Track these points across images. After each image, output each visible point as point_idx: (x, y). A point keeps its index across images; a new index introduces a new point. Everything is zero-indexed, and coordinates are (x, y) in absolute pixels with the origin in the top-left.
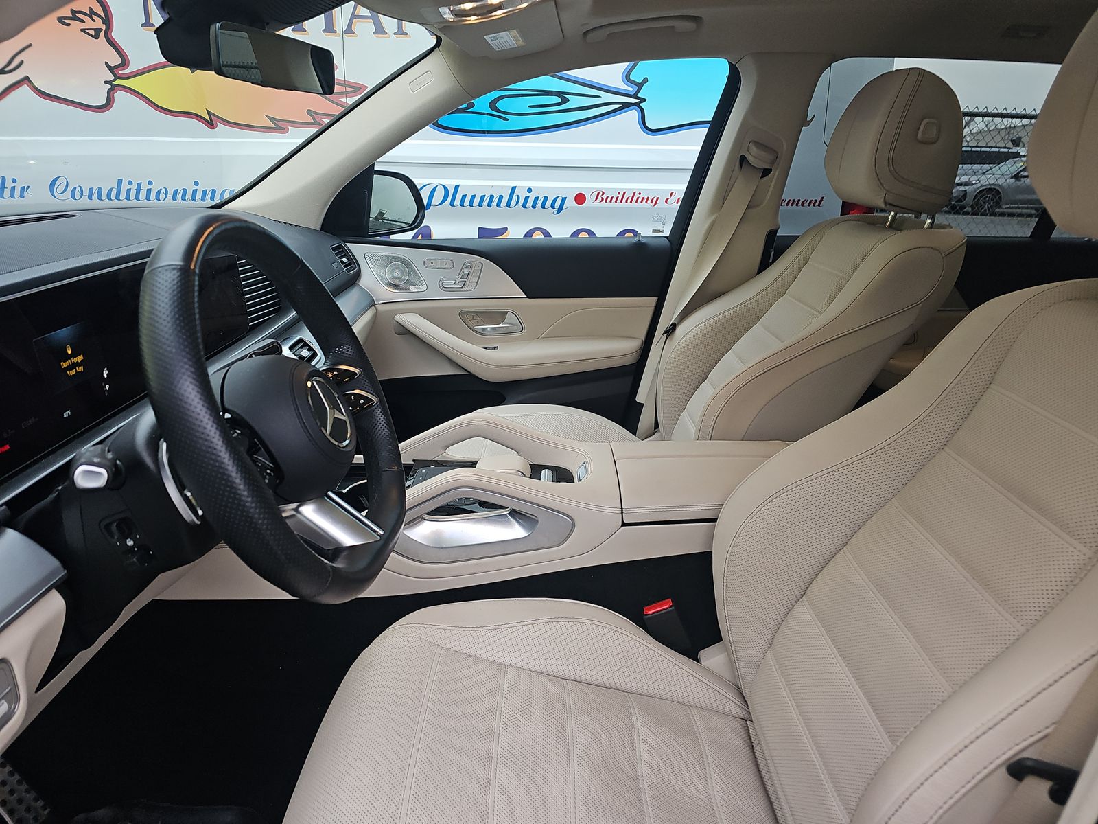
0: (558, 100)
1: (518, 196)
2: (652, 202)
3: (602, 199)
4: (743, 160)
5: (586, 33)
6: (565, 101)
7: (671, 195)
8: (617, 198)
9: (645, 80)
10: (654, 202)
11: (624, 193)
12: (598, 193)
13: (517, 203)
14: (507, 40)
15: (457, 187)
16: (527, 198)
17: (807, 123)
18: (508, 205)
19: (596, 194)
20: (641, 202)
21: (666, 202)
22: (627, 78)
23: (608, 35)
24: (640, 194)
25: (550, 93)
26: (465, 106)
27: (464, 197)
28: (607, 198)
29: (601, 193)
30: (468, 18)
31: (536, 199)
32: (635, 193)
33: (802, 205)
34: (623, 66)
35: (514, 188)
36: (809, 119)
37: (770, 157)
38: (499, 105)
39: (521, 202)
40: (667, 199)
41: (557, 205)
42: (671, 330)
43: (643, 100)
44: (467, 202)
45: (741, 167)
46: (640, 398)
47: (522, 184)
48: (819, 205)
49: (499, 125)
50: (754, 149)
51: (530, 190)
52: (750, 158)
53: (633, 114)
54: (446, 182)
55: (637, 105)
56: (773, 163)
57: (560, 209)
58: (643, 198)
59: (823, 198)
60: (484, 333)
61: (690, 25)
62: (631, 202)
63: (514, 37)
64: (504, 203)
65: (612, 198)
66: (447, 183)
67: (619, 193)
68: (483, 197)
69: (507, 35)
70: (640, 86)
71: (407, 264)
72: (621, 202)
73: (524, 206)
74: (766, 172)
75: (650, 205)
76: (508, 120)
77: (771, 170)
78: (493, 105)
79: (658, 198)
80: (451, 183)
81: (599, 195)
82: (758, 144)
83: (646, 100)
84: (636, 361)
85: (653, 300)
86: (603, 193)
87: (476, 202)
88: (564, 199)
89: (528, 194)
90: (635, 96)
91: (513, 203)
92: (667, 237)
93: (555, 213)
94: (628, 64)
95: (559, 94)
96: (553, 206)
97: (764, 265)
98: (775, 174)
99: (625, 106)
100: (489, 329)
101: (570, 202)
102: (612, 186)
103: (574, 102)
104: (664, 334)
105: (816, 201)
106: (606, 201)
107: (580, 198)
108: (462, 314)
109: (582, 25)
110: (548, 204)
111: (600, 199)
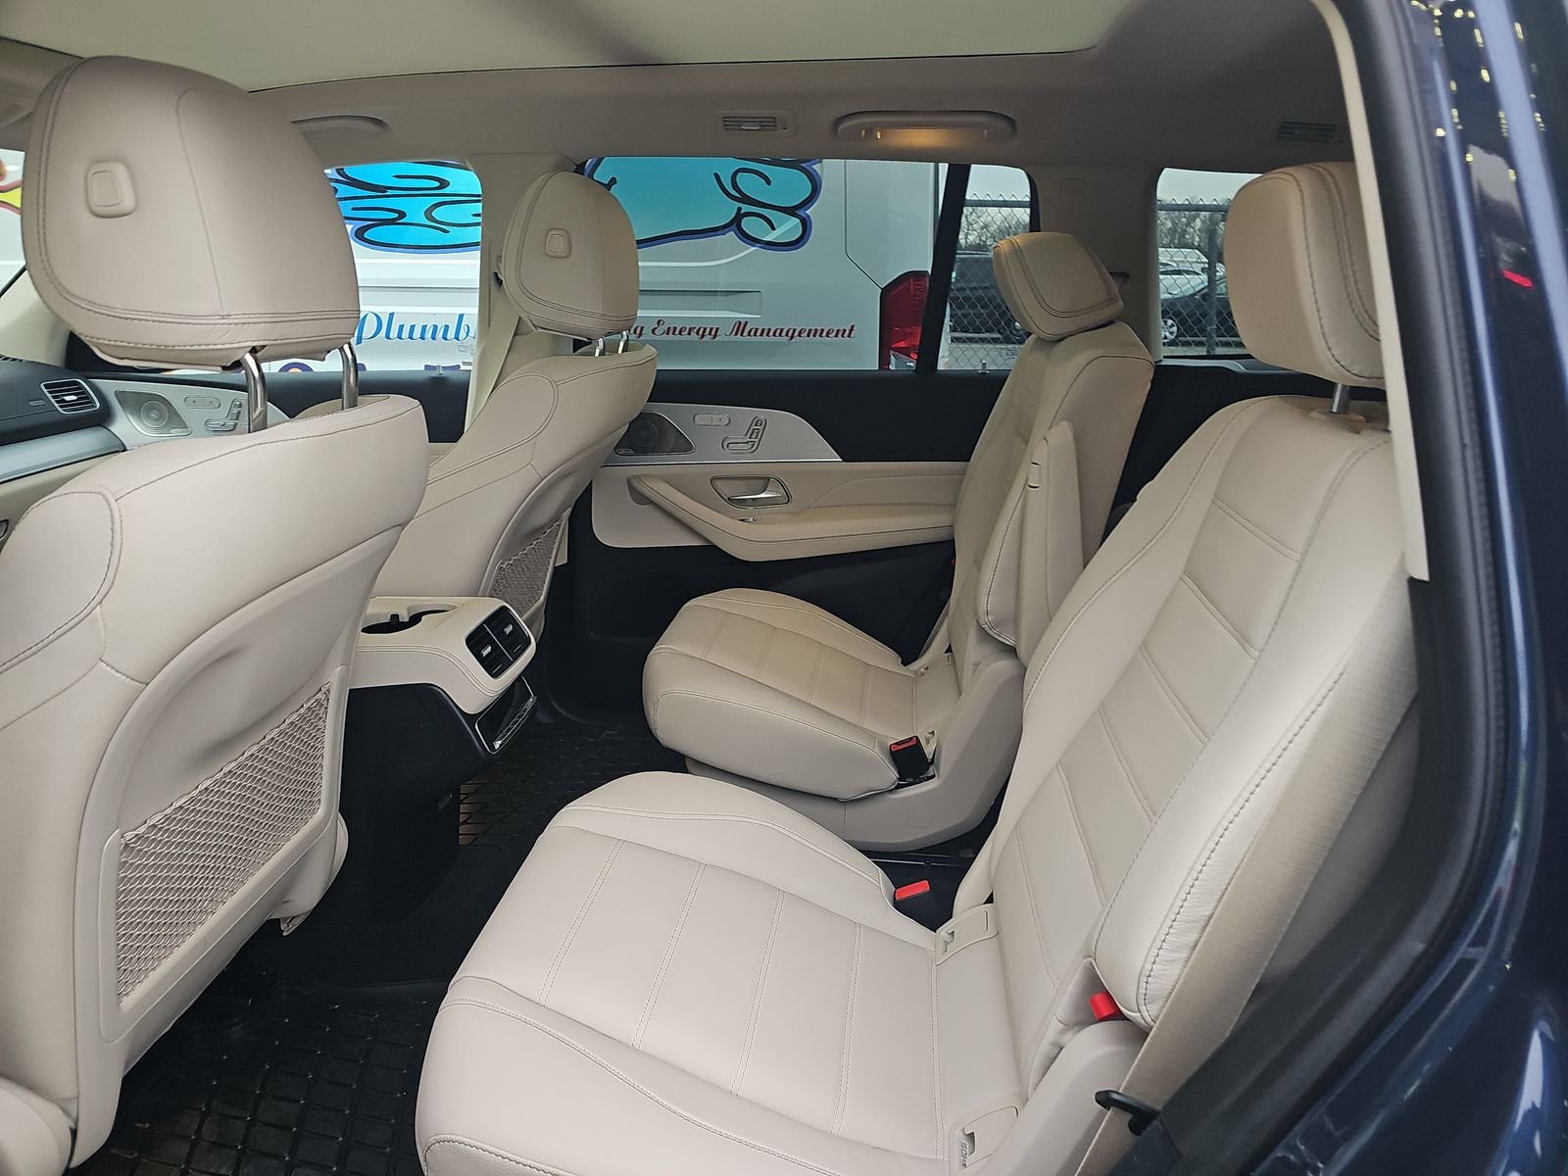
1: (468, 326)
7: (659, 323)
9: (613, 181)
15: (392, 315)
18: (456, 338)
21: (653, 333)
27: (401, 327)
33: (827, 336)
35: (461, 316)
38: (436, 214)
39: (472, 334)
40: (655, 329)
47: (471, 311)
48: (849, 336)
49: (439, 238)
54: (377, 309)
59: (853, 326)
64: (451, 334)
66: (379, 311)
76: (448, 232)
80: (383, 310)
91: (462, 335)
105: (845, 330)
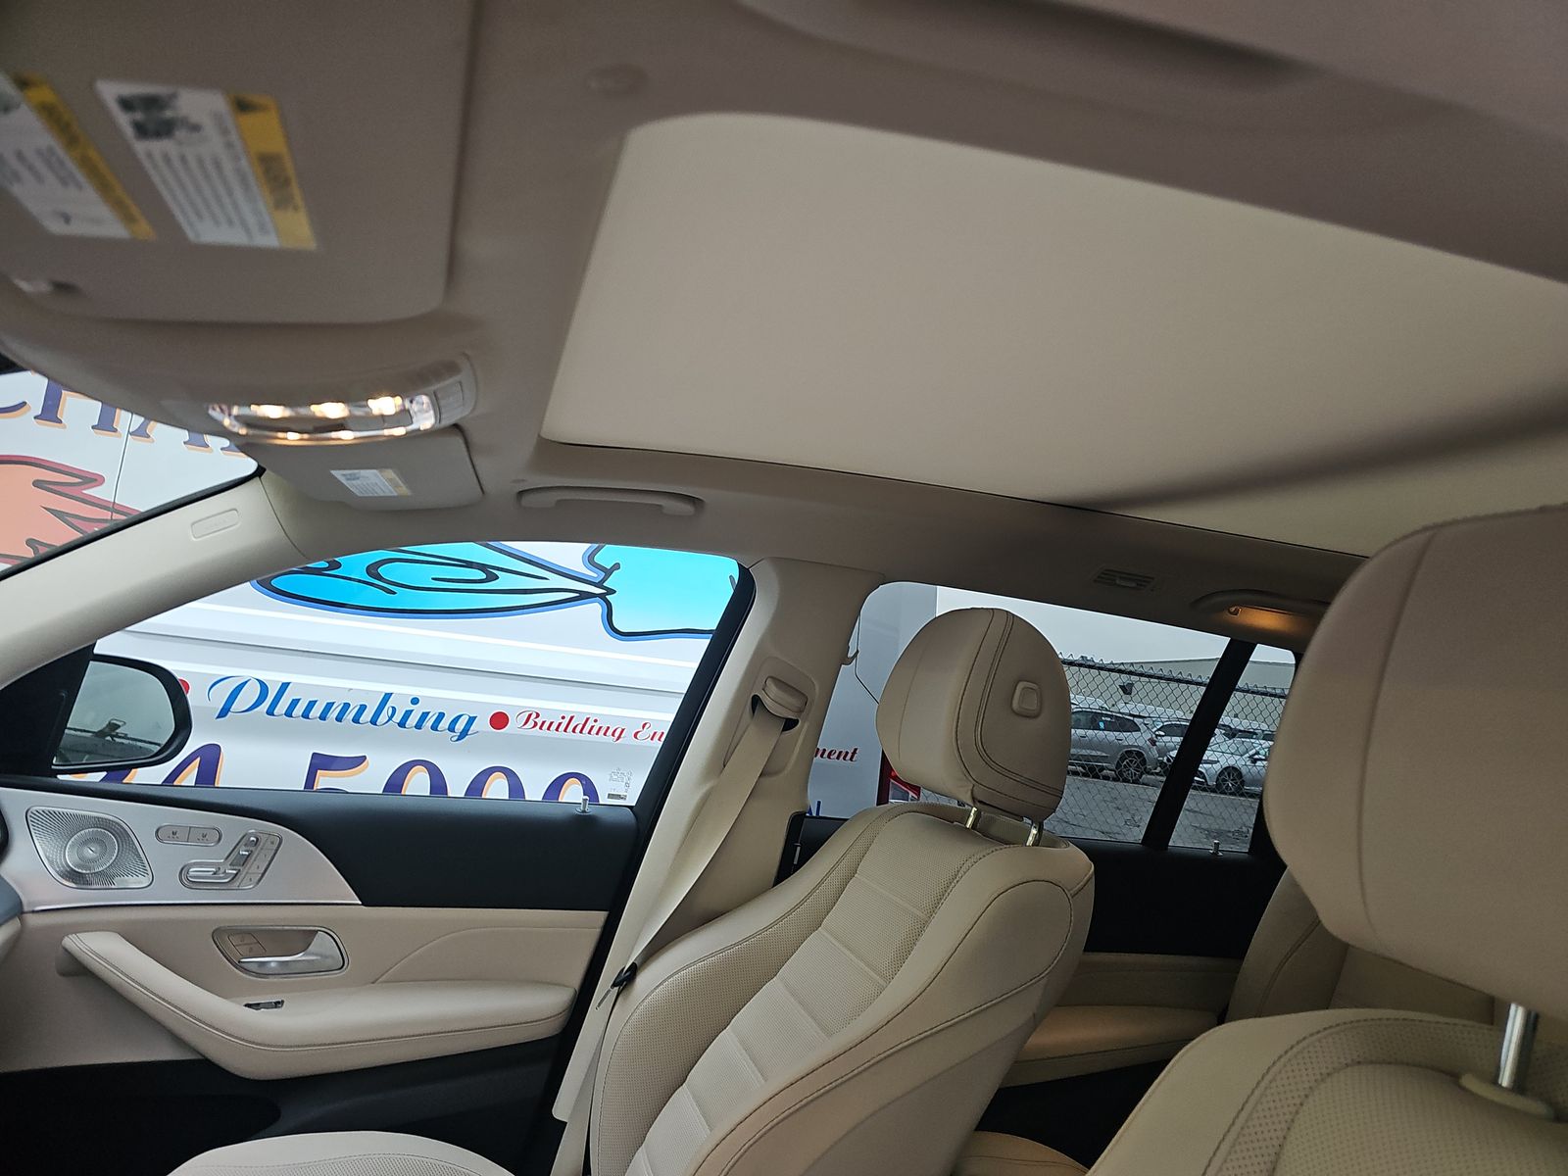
0: (483, 576)
1: (394, 709)
2: (613, 735)
3: (536, 724)
4: (756, 701)
5: (521, 493)
6: (493, 578)
7: (644, 727)
8: (560, 724)
9: (617, 566)
10: (617, 734)
11: (572, 718)
12: (530, 715)
13: (390, 719)
14: (374, 482)
15: (285, 686)
16: (408, 713)
17: (847, 661)
18: (374, 722)
19: (527, 714)
20: (597, 734)
21: (635, 736)
22: (590, 560)
23: (559, 501)
24: (596, 721)
25: (469, 565)
26: (323, 564)
27: (295, 702)
28: (544, 723)
29: (534, 715)
30: (280, 435)
31: (425, 715)
32: (588, 719)
33: (829, 757)
34: (583, 548)
35: (388, 696)
36: (850, 655)
37: (794, 702)
38: (383, 571)
39: (397, 718)
40: (638, 732)
41: (460, 726)
42: (626, 980)
43: (612, 592)
44: (299, 710)
45: (754, 712)
46: (560, 1111)
47: (402, 690)
48: (851, 759)
50: (772, 688)
51: (415, 701)
52: (767, 701)
53: (595, 609)
54: (264, 676)
55: (602, 596)
56: (800, 711)
57: (464, 733)
58: (600, 728)
59: (856, 749)
60: (262, 972)
61: (686, 508)
62: (581, 732)
63: (390, 480)
64: (367, 716)
65: (551, 723)
66: (268, 678)
67: (563, 718)
68: (329, 705)
69: (376, 475)
70: (608, 572)
71: (121, 834)
72: (565, 730)
73: (402, 724)
74: (789, 724)
75: (609, 738)
76: (394, 593)
77: (798, 721)
78: (372, 570)
79: (623, 730)
80: (274, 678)
81: (531, 718)
82: (778, 682)
83: (615, 592)
84: (559, 1031)
85: (600, 917)
86: (538, 715)
87: (316, 712)
88: (472, 720)
89: (412, 707)
90: (599, 585)
91: (383, 718)
92: (630, 807)
93: (456, 738)
94: (589, 545)
95: (482, 567)
96: (451, 729)
97: (786, 869)
98: (802, 728)
99: (584, 596)
100: (273, 965)
101: (483, 724)
102: (553, 705)
103: (505, 581)
104: (614, 985)
105: (847, 753)
106: (541, 728)
107: (499, 720)
108: (219, 934)
109: (515, 481)
110: (445, 724)
111: (531, 723)
